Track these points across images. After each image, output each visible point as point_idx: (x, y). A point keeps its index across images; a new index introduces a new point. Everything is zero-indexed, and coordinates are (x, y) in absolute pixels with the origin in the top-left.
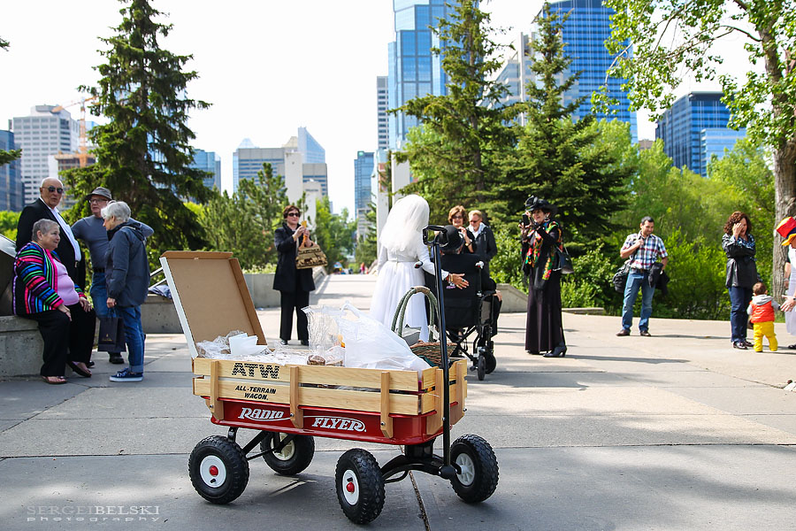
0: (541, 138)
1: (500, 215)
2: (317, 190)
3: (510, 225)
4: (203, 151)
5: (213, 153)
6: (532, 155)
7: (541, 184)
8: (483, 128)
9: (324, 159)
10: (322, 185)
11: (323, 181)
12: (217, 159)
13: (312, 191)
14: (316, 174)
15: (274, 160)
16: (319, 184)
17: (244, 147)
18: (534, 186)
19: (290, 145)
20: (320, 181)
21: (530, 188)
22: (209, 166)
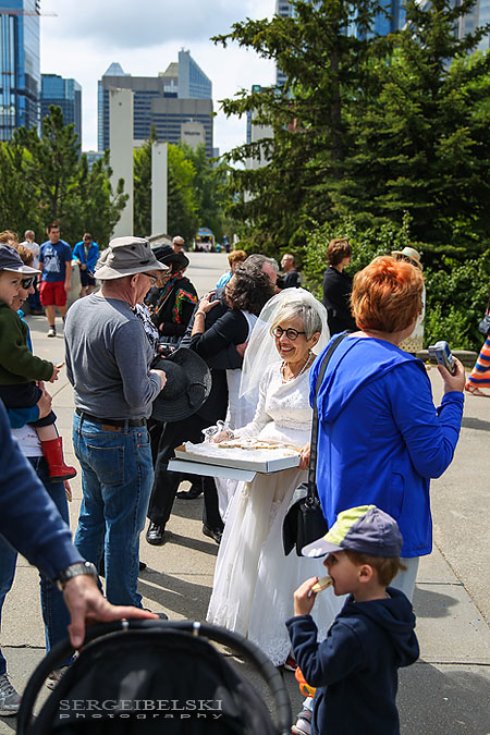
0: (420, 87)
1: (349, 199)
2: (198, 134)
3: (360, 215)
4: (59, 77)
5: (72, 80)
6: (400, 113)
7: (411, 156)
8: (345, 68)
9: (210, 94)
10: (205, 127)
11: (208, 122)
12: (76, 89)
13: (193, 134)
14: (199, 113)
15: (148, 92)
16: (202, 125)
17: (111, 74)
18: (401, 159)
19: (169, 75)
20: (203, 122)
21: (396, 161)
22: (67, 97)
